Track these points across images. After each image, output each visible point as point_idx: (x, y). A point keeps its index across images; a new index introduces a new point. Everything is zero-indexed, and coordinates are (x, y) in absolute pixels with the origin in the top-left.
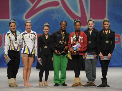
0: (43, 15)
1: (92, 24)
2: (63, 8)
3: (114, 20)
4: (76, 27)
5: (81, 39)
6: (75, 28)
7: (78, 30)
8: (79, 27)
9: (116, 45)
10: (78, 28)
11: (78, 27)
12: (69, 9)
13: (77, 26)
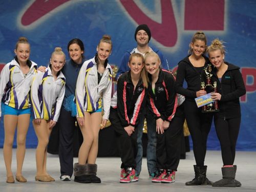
0: (67, 17)
3: (243, 32)
9: (248, 94)
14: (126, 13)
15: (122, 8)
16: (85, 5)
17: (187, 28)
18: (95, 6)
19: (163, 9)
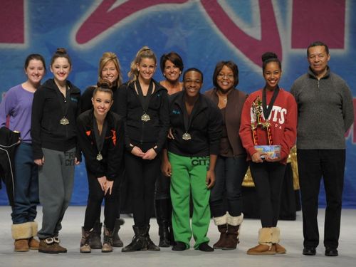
0: (136, 32)
1: (66, 67)
2: (202, 10)
4: (268, 76)
5: (279, 114)
6: (265, 79)
7: (273, 85)
8: (277, 76)
10: (272, 80)
11: (273, 76)
12: (224, 12)
13: (269, 73)
14: (214, 27)
15: (209, 20)
16: (160, 16)
17: (294, 46)
18: (172, 17)
19: (263, 20)
